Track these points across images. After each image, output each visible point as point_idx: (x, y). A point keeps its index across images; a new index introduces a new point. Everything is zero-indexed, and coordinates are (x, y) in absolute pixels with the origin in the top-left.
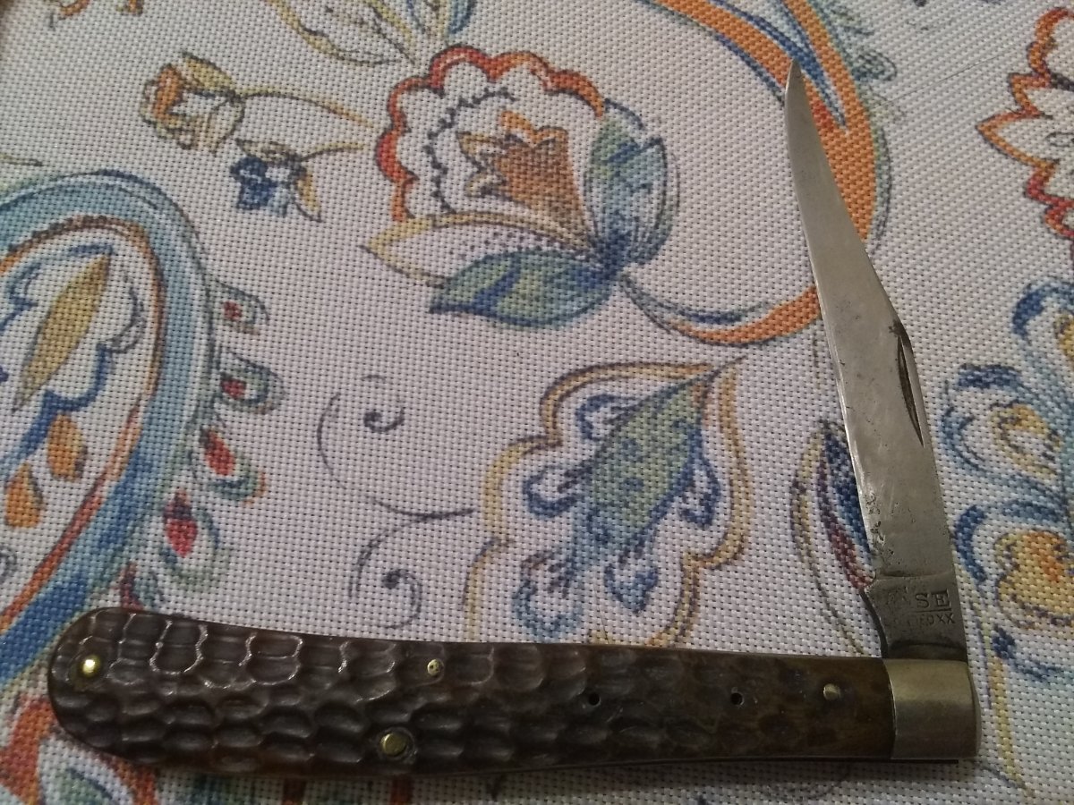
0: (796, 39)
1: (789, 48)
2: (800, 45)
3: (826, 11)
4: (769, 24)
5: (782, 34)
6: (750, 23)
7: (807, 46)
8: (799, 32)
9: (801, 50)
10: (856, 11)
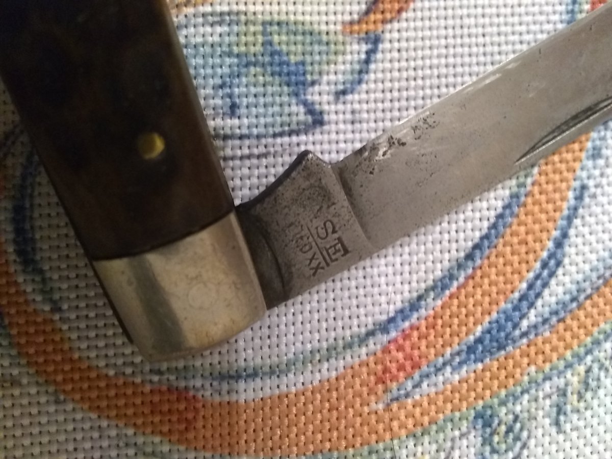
0: (532, 317)
1: (516, 308)
2: (525, 324)
3: (589, 358)
4: (552, 274)
5: (538, 295)
6: (550, 245)
7: (524, 334)
8: (545, 321)
9: (516, 326)
10: (595, 403)
